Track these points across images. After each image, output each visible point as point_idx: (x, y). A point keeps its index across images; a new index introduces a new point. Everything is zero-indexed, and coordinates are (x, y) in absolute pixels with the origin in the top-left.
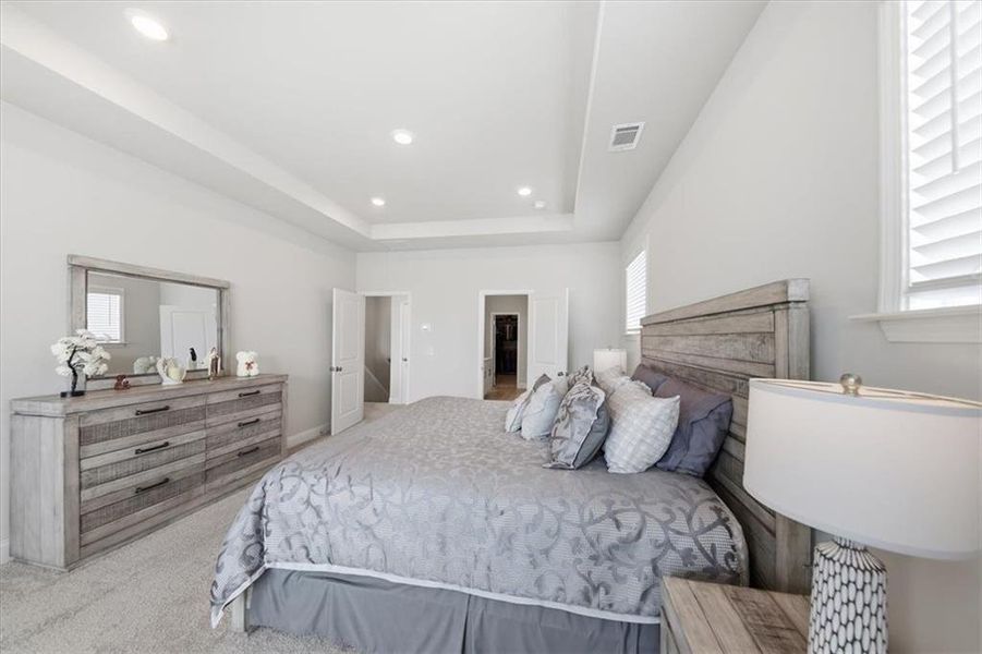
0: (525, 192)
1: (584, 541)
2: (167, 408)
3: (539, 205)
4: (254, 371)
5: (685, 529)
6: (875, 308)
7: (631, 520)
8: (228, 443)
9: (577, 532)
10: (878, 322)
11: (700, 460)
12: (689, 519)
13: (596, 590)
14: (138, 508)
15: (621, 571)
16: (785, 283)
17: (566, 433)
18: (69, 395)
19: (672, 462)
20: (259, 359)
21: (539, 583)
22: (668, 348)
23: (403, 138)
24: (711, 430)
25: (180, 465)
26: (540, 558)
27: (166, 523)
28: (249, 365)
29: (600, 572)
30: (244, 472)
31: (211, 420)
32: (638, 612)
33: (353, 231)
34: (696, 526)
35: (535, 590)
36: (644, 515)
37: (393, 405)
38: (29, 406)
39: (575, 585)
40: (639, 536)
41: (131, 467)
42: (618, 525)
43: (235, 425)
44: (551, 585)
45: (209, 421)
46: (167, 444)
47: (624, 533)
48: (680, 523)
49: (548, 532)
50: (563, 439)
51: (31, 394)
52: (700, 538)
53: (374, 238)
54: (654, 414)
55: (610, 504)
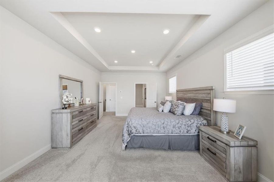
0: (151, 62)
1: (186, 124)
2: (82, 111)
3: (152, 65)
4: (90, 103)
5: (200, 121)
6: (223, 90)
7: (192, 121)
8: (89, 120)
9: (185, 123)
10: (224, 92)
11: (198, 113)
12: (200, 119)
13: (188, 131)
14: (79, 134)
15: (192, 128)
16: (212, 87)
17: (178, 110)
18: (64, 108)
19: (194, 113)
20: (91, 100)
21: (180, 131)
22: (186, 96)
23: (133, 52)
24: (199, 108)
25: (84, 124)
26: (180, 128)
27: (82, 138)
28: (89, 101)
29: (189, 129)
30: (91, 127)
31: (88, 114)
32: (195, 133)
33: (106, 67)
34: (201, 120)
35: (180, 133)
36: (194, 120)
37: (107, 112)
38: (59, 111)
39: (186, 131)
40: (194, 123)
41: (78, 125)
42: (191, 122)
43: (90, 116)
44: (182, 131)
45: (87, 114)
46: (82, 120)
47: (192, 123)
48: (199, 120)
49: (181, 124)
50: (178, 111)
51: (55, 109)
52: (202, 122)
53: (109, 69)
54: (192, 106)
55: (189, 119)
